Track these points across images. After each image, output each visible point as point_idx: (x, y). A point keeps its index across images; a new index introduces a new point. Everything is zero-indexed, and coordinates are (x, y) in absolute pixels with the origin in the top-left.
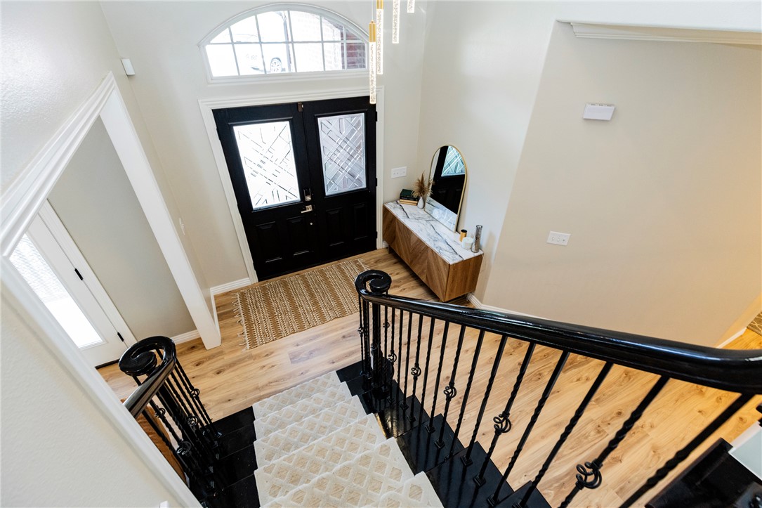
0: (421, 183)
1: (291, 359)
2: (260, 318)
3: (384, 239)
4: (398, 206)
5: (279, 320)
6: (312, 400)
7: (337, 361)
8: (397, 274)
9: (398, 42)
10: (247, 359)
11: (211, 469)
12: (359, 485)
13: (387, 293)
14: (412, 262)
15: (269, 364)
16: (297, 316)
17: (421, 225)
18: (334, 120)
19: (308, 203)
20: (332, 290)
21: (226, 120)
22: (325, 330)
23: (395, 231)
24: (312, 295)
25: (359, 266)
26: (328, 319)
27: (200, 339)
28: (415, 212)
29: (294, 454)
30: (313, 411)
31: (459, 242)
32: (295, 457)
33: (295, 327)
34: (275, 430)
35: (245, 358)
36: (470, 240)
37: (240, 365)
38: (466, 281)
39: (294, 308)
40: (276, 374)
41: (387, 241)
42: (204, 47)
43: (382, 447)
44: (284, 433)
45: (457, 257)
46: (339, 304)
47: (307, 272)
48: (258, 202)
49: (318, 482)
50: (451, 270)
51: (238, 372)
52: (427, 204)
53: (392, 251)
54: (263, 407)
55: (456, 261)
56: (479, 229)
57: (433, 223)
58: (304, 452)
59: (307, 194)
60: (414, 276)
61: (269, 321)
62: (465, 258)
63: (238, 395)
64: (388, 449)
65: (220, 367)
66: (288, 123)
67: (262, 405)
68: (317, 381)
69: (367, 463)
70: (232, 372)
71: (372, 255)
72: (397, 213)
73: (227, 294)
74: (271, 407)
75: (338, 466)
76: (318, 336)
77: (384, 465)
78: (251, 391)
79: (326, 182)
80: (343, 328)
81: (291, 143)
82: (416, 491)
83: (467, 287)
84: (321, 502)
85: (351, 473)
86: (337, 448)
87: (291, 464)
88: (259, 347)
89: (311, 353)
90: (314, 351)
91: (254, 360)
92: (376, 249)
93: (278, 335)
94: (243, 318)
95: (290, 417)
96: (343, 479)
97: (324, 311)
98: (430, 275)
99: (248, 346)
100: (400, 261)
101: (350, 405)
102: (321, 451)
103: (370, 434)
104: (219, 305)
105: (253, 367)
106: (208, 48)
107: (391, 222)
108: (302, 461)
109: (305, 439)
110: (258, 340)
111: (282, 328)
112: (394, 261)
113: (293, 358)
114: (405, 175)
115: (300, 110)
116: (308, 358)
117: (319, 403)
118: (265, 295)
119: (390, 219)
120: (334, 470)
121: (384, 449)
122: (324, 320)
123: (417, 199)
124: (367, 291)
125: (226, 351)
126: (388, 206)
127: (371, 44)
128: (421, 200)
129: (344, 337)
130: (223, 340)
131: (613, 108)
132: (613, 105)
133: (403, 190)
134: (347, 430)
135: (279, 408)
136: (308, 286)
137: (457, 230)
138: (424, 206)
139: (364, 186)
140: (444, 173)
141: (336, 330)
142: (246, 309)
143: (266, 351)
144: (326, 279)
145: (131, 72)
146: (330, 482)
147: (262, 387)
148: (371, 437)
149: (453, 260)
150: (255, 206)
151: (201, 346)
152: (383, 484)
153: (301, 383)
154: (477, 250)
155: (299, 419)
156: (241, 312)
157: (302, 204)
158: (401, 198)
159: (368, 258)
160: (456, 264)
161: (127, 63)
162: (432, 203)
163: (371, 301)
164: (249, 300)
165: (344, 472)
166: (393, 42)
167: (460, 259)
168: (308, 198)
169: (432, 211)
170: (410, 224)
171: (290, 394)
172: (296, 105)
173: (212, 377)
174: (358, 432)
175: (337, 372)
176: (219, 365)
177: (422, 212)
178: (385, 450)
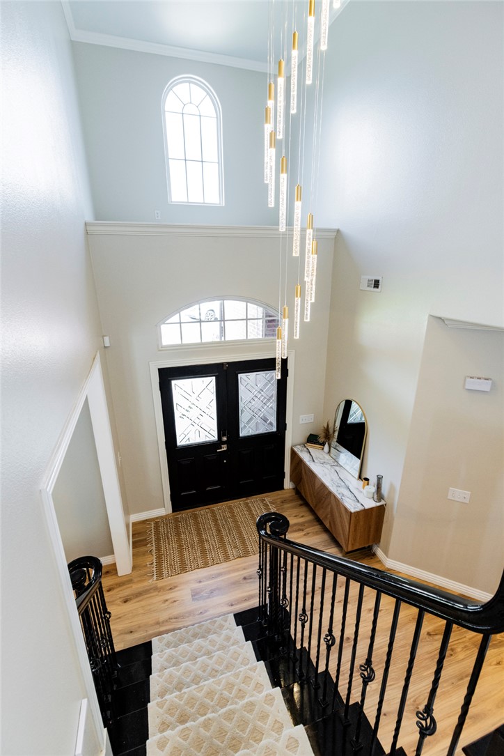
0: (327, 430)
1: (192, 596)
2: (170, 549)
3: (291, 480)
4: (305, 449)
5: (186, 553)
6: (208, 641)
7: (236, 604)
8: (302, 517)
9: (298, 337)
10: (152, 591)
11: (110, 697)
12: (241, 733)
13: (285, 537)
14: (316, 505)
15: (171, 598)
16: (203, 551)
17: (326, 471)
18: (252, 375)
19: (224, 443)
20: (238, 528)
21: (167, 376)
22: (228, 569)
23: (301, 473)
24: (219, 531)
25: (266, 505)
26: (231, 557)
27: (115, 564)
28: (321, 457)
29: (185, 693)
30: (208, 653)
31: (362, 490)
32: (186, 696)
33: (200, 562)
34: (169, 667)
35: (151, 589)
36: (372, 488)
37: (145, 596)
38: (369, 531)
39: (201, 542)
40: (176, 611)
41: (294, 482)
42: (160, 327)
43: (267, 696)
44: (178, 671)
45: (359, 505)
46: (244, 543)
47: (216, 507)
48: (181, 441)
49: (204, 723)
50: (353, 518)
51: (143, 603)
52: (332, 448)
53: (298, 492)
54: (161, 643)
55: (358, 510)
56: (379, 479)
57: (337, 468)
58: (195, 692)
59: (224, 435)
60: (319, 521)
61: (177, 553)
62: (367, 507)
63: (139, 627)
64: (273, 699)
65: (128, 596)
66: (214, 378)
67: (160, 641)
68: (215, 622)
69: (252, 711)
70: (138, 602)
71: (279, 495)
72: (304, 456)
73: (144, 522)
74: (168, 645)
75: (224, 710)
76: (220, 575)
77: (268, 716)
78: (152, 625)
79: (241, 425)
80: (244, 569)
81: (215, 393)
82: (293, 744)
83: (371, 537)
84: (205, 744)
85: (235, 719)
86: (225, 692)
87: (182, 703)
88: (165, 579)
89: (212, 591)
90: (214, 590)
91: (159, 592)
92: (283, 489)
93: (184, 569)
94: (154, 548)
95: (186, 656)
96: (228, 724)
97: (229, 549)
98: (333, 522)
99: (155, 578)
100: (305, 503)
101: (243, 651)
102: (210, 694)
103: (258, 683)
104: (136, 532)
105: (157, 599)
106: (163, 327)
107: (298, 464)
108: (191, 701)
109: (196, 680)
110: (165, 572)
111: (187, 562)
112: (300, 502)
113: (195, 595)
114: (312, 421)
115: (225, 368)
116: (208, 597)
117: (214, 646)
118: (177, 527)
119: (297, 462)
120: (220, 712)
121: (270, 697)
122: (227, 559)
123: (323, 444)
124: (266, 533)
125: (135, 580)
126: (295, 449)
127: (277, 341)
128: (327, 446)
129: (245, 578)
130: (134, 568)
131: (490, 382)
132: (491, 379)
133: (311, 435)
134: (237, 675)
135: (176, 646)
136: (216, 521)
137: (360, 477)
138: (330, 451)
139: (275, 429)
140: (350, 420)
141: (238, 570)
142: (158, 539)
143: (170, 584)
144: (233, 516)
145: (107, 344)
146: (214, 724)
147: (163, 622)
148: (258, 687)
149: (355, 508)
150: (179, 444)
151: (114, 572)
152: (264, 736)
153: (200, 623)
154: (379, 500)
155: (194, 659)
156: (154, 541)
157: (218, 444)
158: (308, 442)
159: (276, 497)
160: (358, 512)
161: (107, 339)
162: (337, 448)
163: (269, 543)
164: (161, 530)
165: (229, 716)
166: (295, 338)
167: (361, 508)
168: (225, 439)
169: (338, 456)
170: (315, 468)
171: (187, 633)
172: (222, 364)
173: (119, 605)
174: (247, 679)
175: (235, 615)
176: (126, 594)
177: (327, 457)
178: (270, 700)
